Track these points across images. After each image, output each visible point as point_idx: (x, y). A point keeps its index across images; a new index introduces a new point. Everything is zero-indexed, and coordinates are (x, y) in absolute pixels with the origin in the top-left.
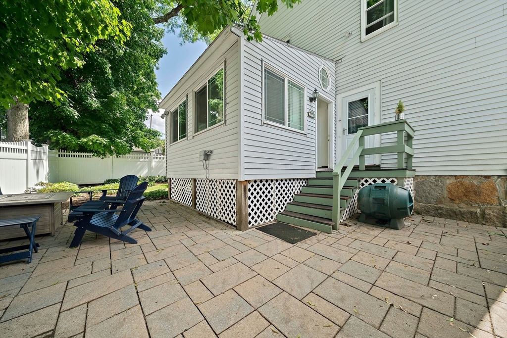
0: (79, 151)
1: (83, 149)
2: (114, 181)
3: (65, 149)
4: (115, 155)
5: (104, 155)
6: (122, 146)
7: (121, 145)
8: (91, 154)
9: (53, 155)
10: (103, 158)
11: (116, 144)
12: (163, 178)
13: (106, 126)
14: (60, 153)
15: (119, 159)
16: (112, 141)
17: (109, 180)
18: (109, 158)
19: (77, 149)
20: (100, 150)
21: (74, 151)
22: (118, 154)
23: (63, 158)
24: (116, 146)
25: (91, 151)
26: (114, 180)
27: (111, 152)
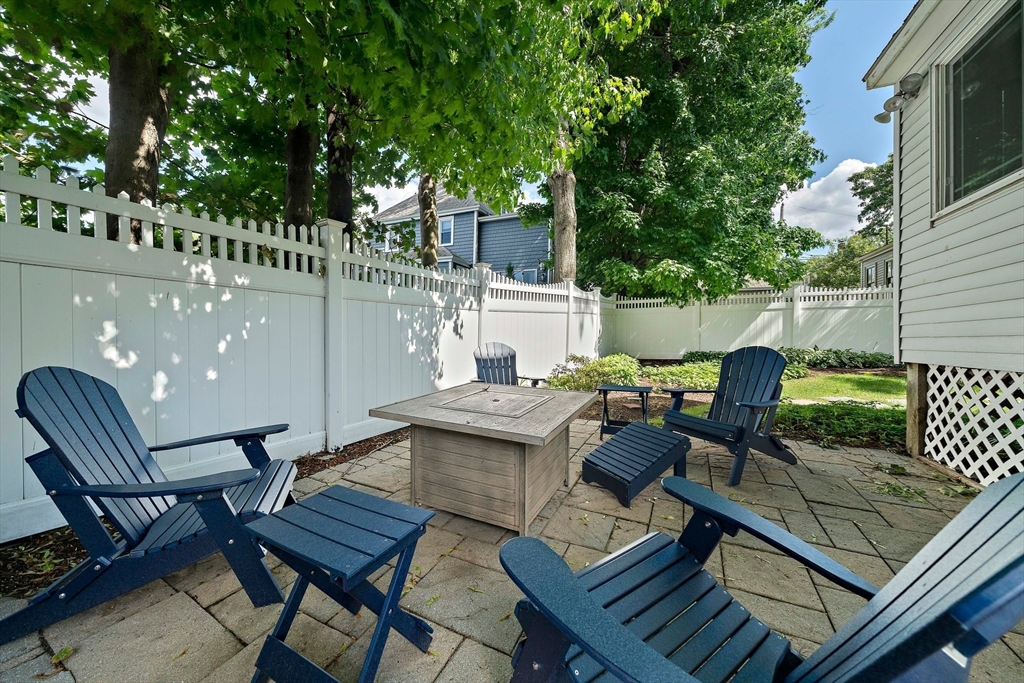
0: (643, 296)
1: (648, 291)
2: (704, 357)
3: (623, 292)
4: (704, 299)
5: (684, 297)
6: (720, 276)
7: (718, 274)
8: (663, 300)
9: (610, 306)
10: (681, 307)
11: (707, 274)
12: (832, 356)
13: (687, 233)
14: (619, 302)
15: (714, 307)
16: (700, 265)
17: (692, 354)
18: (694, 304)
19: (640, 292)
20: (675, 290)
21: (636, 296)
22: (712, 296)
23: (622, 309)
24: (708, 277)
25: (663, 294)
26: (703, 353)
27: (698, 293)
